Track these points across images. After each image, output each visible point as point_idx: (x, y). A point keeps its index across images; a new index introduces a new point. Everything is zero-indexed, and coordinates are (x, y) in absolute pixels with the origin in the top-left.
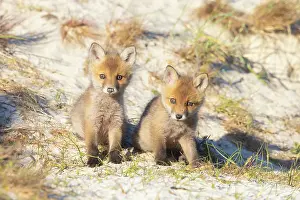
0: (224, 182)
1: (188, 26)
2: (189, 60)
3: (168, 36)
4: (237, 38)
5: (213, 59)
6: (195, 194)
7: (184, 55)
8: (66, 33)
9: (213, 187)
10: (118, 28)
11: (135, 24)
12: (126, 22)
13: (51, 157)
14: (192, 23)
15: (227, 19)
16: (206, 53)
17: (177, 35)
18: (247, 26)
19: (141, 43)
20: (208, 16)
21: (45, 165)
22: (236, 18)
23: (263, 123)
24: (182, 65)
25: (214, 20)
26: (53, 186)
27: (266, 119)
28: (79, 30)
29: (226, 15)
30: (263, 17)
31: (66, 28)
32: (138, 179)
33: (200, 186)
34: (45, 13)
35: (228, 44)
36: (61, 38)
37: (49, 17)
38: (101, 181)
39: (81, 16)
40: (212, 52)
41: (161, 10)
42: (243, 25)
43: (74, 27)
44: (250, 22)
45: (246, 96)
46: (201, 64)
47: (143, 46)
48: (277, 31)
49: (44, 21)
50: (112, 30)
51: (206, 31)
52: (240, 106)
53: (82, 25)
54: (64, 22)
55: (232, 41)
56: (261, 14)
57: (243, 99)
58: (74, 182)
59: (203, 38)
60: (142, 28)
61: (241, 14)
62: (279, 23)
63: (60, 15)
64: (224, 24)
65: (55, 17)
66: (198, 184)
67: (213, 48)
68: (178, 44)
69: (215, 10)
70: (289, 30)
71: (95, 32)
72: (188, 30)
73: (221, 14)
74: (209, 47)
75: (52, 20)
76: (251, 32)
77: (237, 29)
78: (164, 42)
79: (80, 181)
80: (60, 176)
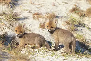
0: (78, 58)
1: (68, 14)
2: (68, 24)
3: (62, 17)
4: (82, 18)
5: (75, 23)
7: (67, 23)
8: (34, 17)
9: (75, 59)
10: (49, 15)
11: (53, 14)
12: (51, 13)
13: (30, 51)
16: (73, 22)
17: (65, 17)
18: (84, 15)
20: (74, 12)
21: (28, 53)
22: (81, 12)
24: (66, 25)
26: (31, 59)
27: (90, 40)
28: (38, 16)
29: (79, 11)
30: (89, 12)
31: (34, 15)
32: (54, 57)
33: (71, 59)
34: (28, 11)
35: (79, 19)
37: (29, 12)
38: (44, 58)
40: (75, 22)
41: (60, 10)
43: (36, 15)
46: (72, 25)
49: (28, 13)
50: (47, 16)
51: (73, 16)
52: (83, 37)
53: (39, 14)
54: (34, 13)
56: (88, 11)
57: (83, 35)
58: (37, 58)
59: (72, 18)
60: (55, 15)
61: (83, 11)
63: (32, 12)
64: (78, 14)
66: (71, 58)
67: (75, 21)
68: (65, 20)
69: (76, 10)
71: (42, 16)
72: (68, 15)
73: (77, 11)
74: (74, 20)
76: (86, 16)
77: (82, 16)
78: (62, 19)
80: (33, 56)
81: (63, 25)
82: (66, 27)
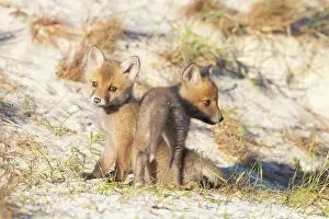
0: (213, 201)
1: (175, 26)
2: (175, 64)
3: (152, 36)
4: (229, 39)
5: (202, 62)
6: (179, 214)
7: (169, 58)
9: (200, 206)
10: (95, 27)
11: (115, 22)
12: (105, 21)
13: (18, 172)
14: (180, 22)
15: (219, 17)
16: (195, 56)
17: (163, 35)
18: (241, 26)
19: (121, 44)
20: (198, 14)
21: (10, 181)
22: (229, 16)
23: (258, 136)
24: (168, 69)
25: (204, 19)
26: (19, 204)
27: (261, 131)
28: (52, 29)
29: (218, 13)
30: (259, 16)
31: (37, 26)
33: (185, 205)
34: (13, 10)
35: (220, 46)
36: (31, 38)
37: (18, 13)
38: (73, 199)
39: (53, 13)
40: (202, 55)
41: (144, 8)
42: (237, 25)
43: (46, 25)
44: (245, 21)
45: (240, 104)
47: (123, 47)
48: (275, 32)
49: (11, 18)
50: (89, 29)
52: (232, 116)
53: (55, 23)
54: (35, 19)
55: (224, 42)
56: (257, 13)
57: (236, 108)
58: (42, 200)
59: (191, 39)
60: (122, 27)
61: (234, 12)
62: (277, 23)
63: (30, 12)
64: (215, 24)
65: (24, 14)
66: (183, 204)
67: (202, 50)
68: (162, 46)
69: (205, 6)
70: (289, 30)
71: (70, 31)
72: (174, 29)
73: (212, 12)
74: (198, 49)
75: (21, 18)
76: (245, 33)
77: (230, 30)
78: (147, 44)
79: (49, 198)
80: (27, 194)
81: (154, 66)
82: (166, 76)
